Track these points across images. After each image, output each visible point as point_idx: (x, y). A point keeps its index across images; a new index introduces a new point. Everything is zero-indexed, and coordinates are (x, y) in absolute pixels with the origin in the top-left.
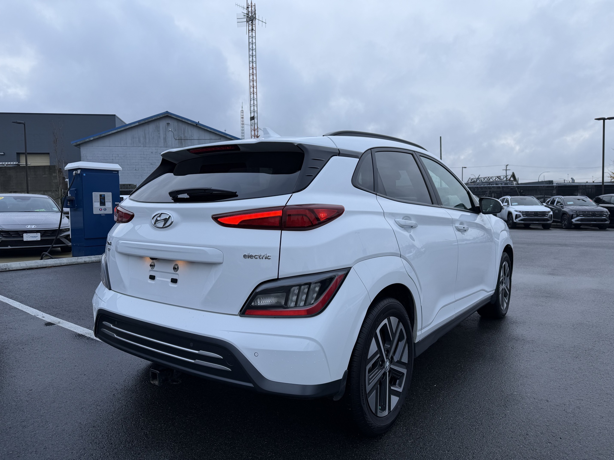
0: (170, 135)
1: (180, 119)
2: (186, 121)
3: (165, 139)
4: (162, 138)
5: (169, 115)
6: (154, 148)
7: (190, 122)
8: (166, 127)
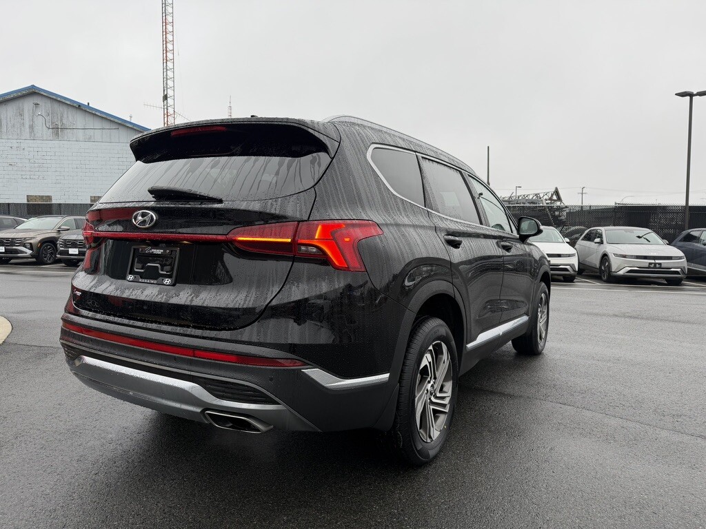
0: (39, 122)
1: (54, 97)
2: (64, 101)
3: (31, 127)
4: (27, 126)
5: (37, 91)
6: (15, 141)
7: (69, 103)
8: (33, 110)
